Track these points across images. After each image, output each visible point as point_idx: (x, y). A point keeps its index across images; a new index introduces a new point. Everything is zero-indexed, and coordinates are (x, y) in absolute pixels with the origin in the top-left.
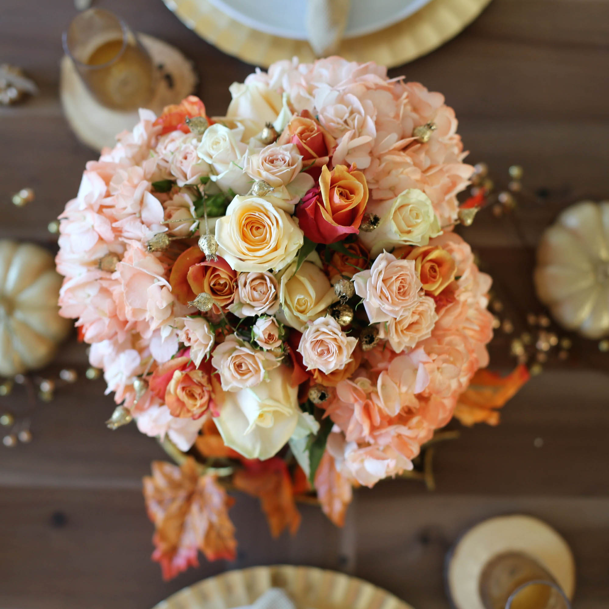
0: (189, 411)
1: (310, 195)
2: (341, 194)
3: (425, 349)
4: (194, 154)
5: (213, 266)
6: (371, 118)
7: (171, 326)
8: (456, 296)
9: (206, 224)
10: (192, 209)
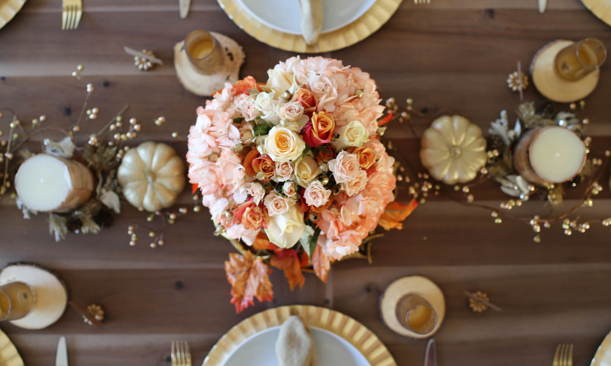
0: (253, 226)
1: (308, 125)
2: (322, 125)
3: (362, 194)
4: (253, 106)
5: (264, 159)
6: (335, 88)
7: (245, 187)
8: (376, 169)
9: (260, 138)
10: (253, 132)
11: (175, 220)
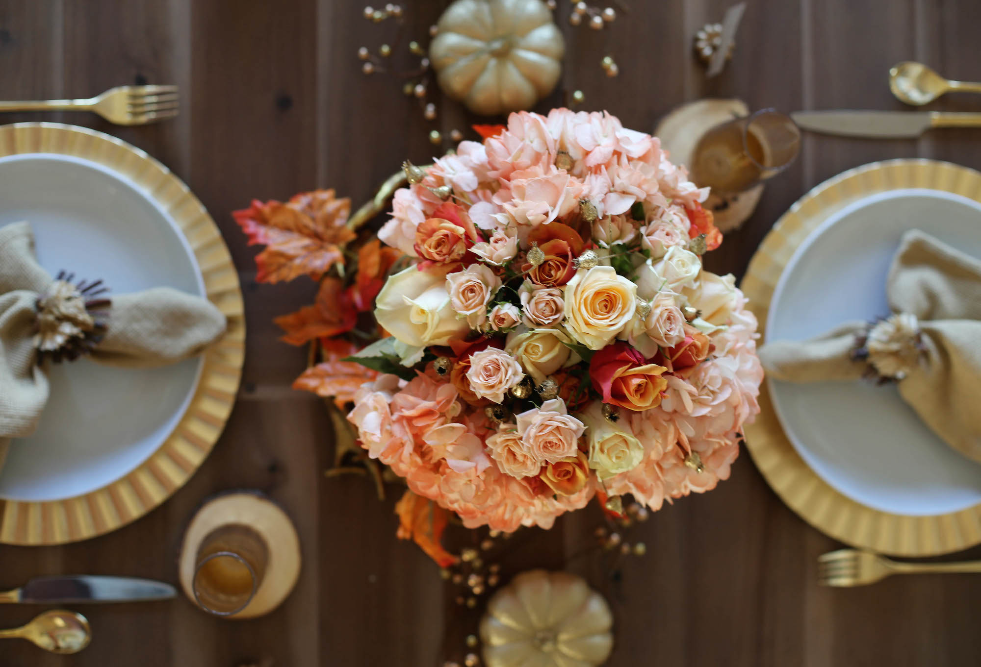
0: (424, 241)
1: (639, 356)
2: (639, 385)
3: (490, 467)
4: (671, 243)
5: (568, 265)
6: (710, 412)
7: (508, 223)
8: (539, 496)
9: (606, 257)
10: (620, 242)
11: (413, 96)
